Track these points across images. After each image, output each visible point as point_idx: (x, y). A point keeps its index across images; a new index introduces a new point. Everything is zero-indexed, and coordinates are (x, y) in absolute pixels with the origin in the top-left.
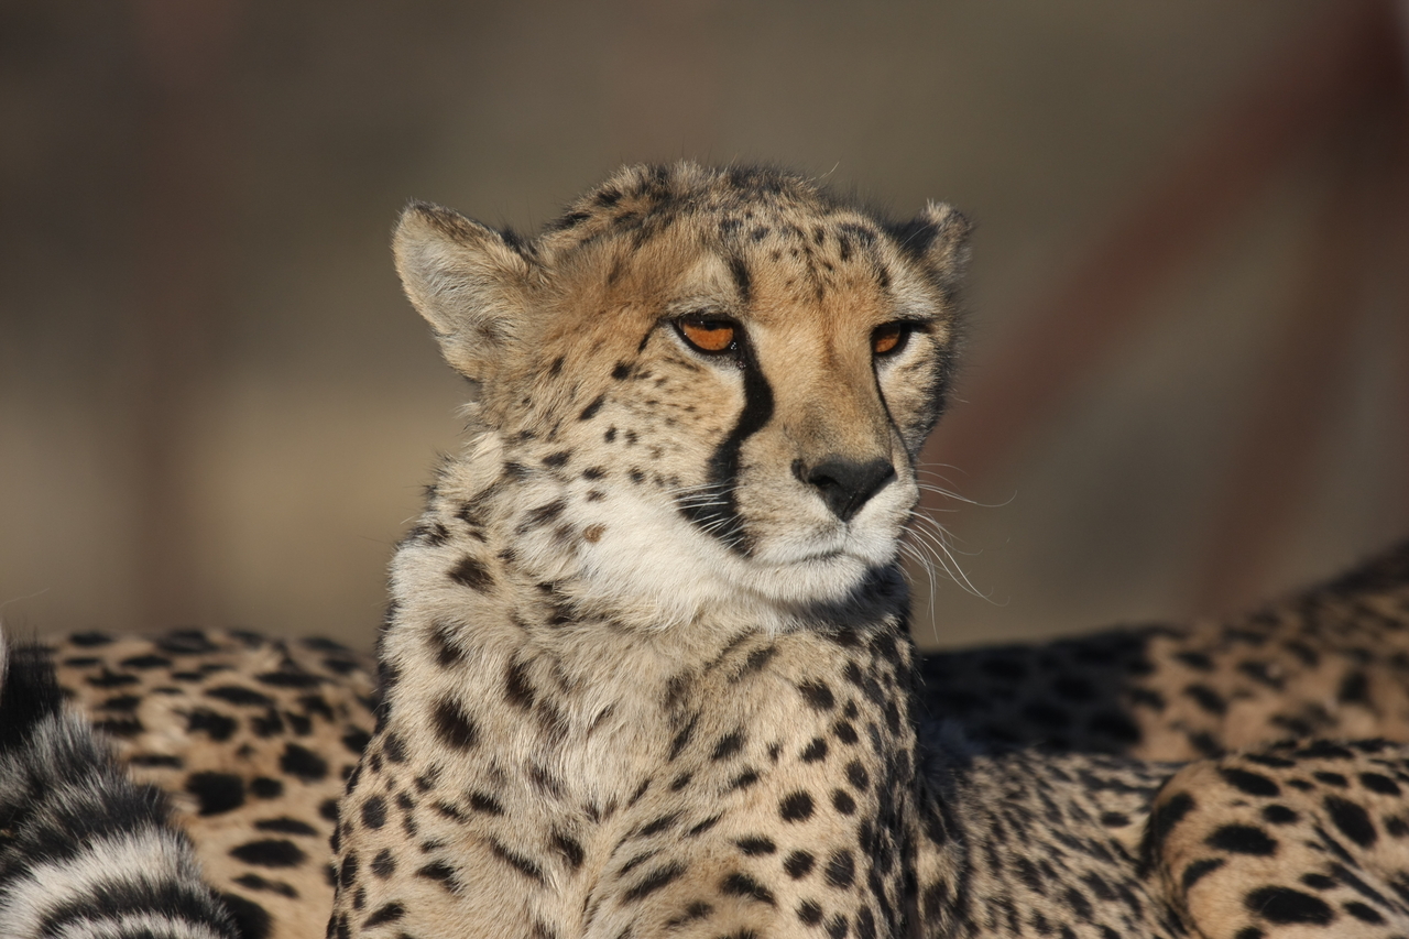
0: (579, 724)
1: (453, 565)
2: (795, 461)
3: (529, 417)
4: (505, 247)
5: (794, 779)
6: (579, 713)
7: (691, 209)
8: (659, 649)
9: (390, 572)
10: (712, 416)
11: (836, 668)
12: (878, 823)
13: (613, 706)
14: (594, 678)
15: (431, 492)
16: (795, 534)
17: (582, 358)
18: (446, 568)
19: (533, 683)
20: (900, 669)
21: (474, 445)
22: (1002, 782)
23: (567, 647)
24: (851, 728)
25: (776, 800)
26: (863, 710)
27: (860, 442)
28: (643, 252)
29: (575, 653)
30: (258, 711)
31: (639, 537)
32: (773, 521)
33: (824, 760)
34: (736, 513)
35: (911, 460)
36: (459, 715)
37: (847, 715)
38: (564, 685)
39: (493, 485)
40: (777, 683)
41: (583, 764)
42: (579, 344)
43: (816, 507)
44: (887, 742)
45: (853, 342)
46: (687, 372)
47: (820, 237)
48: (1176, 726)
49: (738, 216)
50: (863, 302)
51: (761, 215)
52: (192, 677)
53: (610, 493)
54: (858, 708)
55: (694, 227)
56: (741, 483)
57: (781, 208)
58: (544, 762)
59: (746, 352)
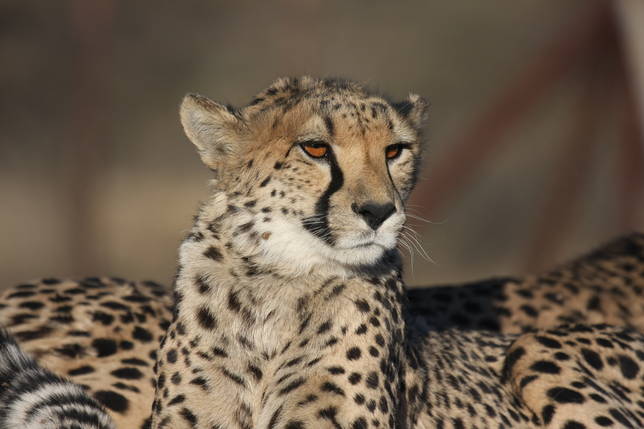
0: (260, 318)
1: (206, 250)
2: (353, 204)
3: (239, 186)
4: (228, 112)
5: (353, 342)
6: (260, 313)
7: (308, 96)
8: (294, 286)
9: (179, 253)
10: (317, 185)
11: (371, 295)
12: (388, 360)
13: (275, 310)
14: (266, 298)
15: (196, 218)
16: (353, 235)
17: (261, 160)
18: (202, 251)
19: (240, 300)
20: (398, 294)
21: (215, 198)
22: (442, 342)
23: (254, 285)
24: (377, 320)
25: (345, 351)
26: (382, 312)
27: (380, 196)
28: (287, 114)
29: (258, 288)
30: (123, 312)
31: (286, 237)
32: (344, 230)
33: (365, 334)
34: (327, 227)
35: (403, 203)
36: (208, 314)
37: (375, 314)
38: (253, 301)
39: (223, 215)
40: (345, 300)
41: (262, 335)
42: (260, 154)
43: (362, 224)
44: (392, 326)
45: (378, 153)
46: (307, 165)
47: (363, 108)
48: (516, 323)
49: (328, 99)
50: (382, 136)
51: (338, 99)
52: (95, 298)
53: (274, 218)
54: (380, 311)
55: (309, 104)
56: (330, 213)
57: (347, 96)
58: (245, 334)
59: (332, 158)
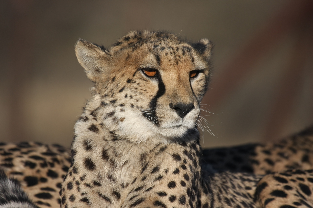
0: (120, 165)
1: (89, 126)
2: (170, 104)
3: (107, 91)
4: (101, 51)
5: (171, 178)
6: (120, 162)
7: (146, 42)
8: (139, 147)
9: (74, 128)
10: (150, 92)
11: (181, 151)
12: (191, 189)
13: (128, 160)
14: (123, 153)
15: (84, 109)
16: (170, 121)
17: (120, 77)
18: (87, 127)
19: (109, 154)
20: (197, 152)
21: (94, 98)
22: (221, 179)
23: (117, 146)
24: (185, 166)
25: (167, 183)
26: (188, 162)
27: (186, 99)
28: (135, 52)
29: (119, 147)
30: (41, 162)
31: (133, 121)
32: (165, 118)
33: (178, 173)
34: (156, 116)
35: (198, 103)
36: (91, 162)
37: (184, 163)
38: (116, 155)
39: (98, 107)
40: (167, 155)
41: (121, 174)
42: (119, 74)
43: (175, 115)
44: (194, 169)
45: (185, 75)
46: (145, 82)
47: (178, 49)
48: (262, 169)
49: (158, 44)
50: (187, 65)
51: (163, 44)
52: (26, 153)
53: (126, 110)
55: (147, 47)
56: (157, 109)
57: (168, 42)
58: (111, 174)
59: (159, 77)
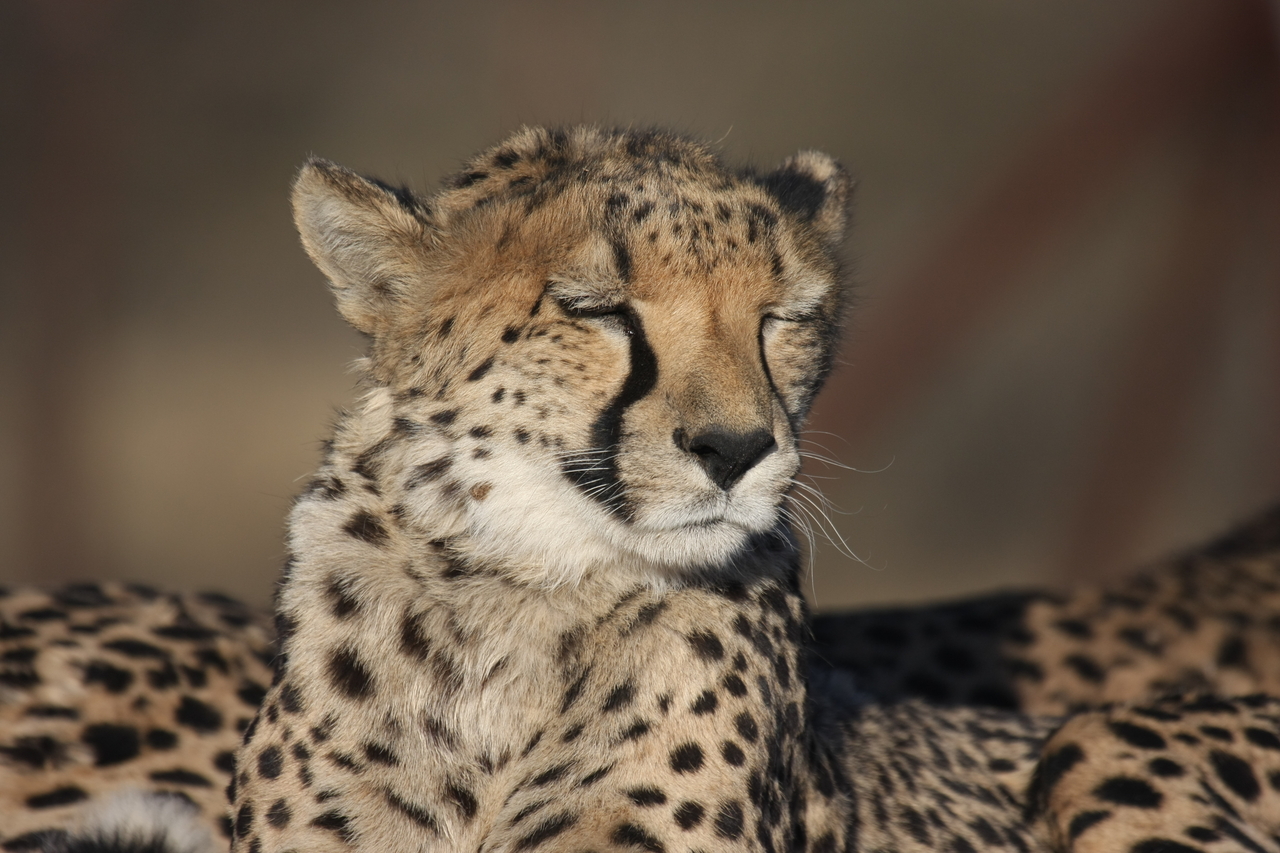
0: (474, 675)
1: (349, 519)
2: (676, 430)
3: (418, 375)
4: (399, 209)
5: (684, 731)
6: (474, 665)
7: (584, 178)
8: (552, 604)
9: (288, 526)
10: (599, 379)
11: (726, 621)
12: (767, 774)
13: (507, 658)
14: (489, 629)
15: (328, 446)
16: (676, 501)
17: (471, 321)
18: (341, 522)
19: (428, 634)
20: (790, 623)
21: (366, 401)
22: (890, 730)
23: (461, 599)
24: (740, 681)
25: (666, 751)
26: (753, 663)
27: (740, 413)
28: (533, 217)
29: (470, 605)
30: (154, 664)
31: (524, 496)
32: (654, 488)
33: (713, 712)
34: (617, 479)
35: (794, 431)
36: (355, 664)
37: (736, 668)
38: (459, 637)
39: (383, 441)
40: (666, 635)
41: (478, 716)
42: (468, 307)
43: (697, 476)
44: (776, 695)
45: (740, 313)
46: (578, 333)
47: (725, 213)
48: (1055, 697)
49: (628, 190)
51: (651, 189)
52: (89, 630)
53: (496, 452)
54: (747, 661)
55: (585, 201)
56: (623, 450)
58: (438, 714)
